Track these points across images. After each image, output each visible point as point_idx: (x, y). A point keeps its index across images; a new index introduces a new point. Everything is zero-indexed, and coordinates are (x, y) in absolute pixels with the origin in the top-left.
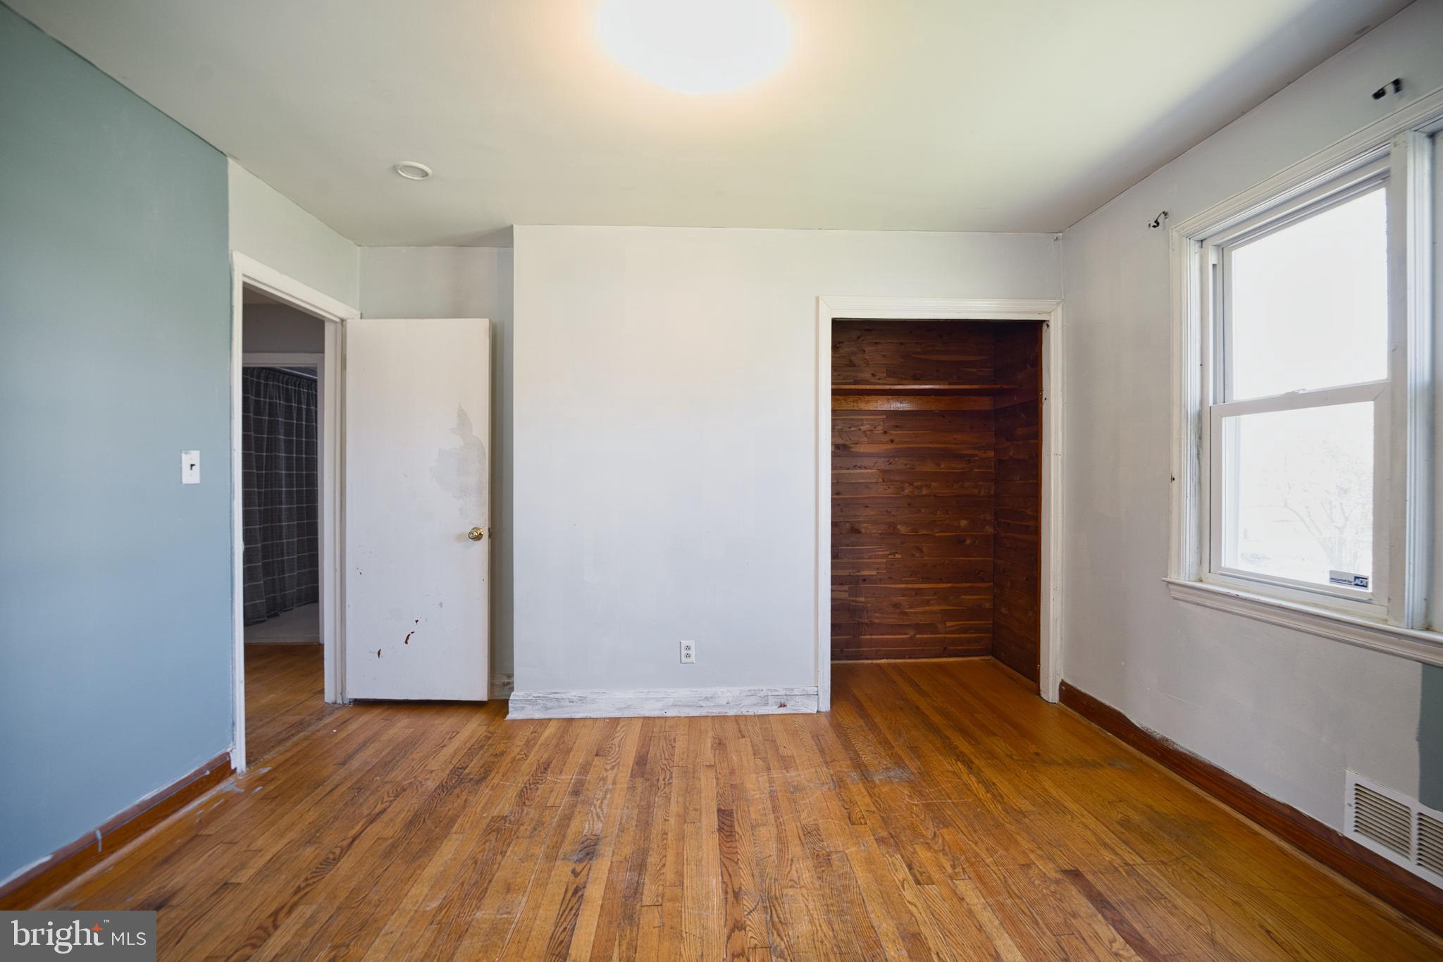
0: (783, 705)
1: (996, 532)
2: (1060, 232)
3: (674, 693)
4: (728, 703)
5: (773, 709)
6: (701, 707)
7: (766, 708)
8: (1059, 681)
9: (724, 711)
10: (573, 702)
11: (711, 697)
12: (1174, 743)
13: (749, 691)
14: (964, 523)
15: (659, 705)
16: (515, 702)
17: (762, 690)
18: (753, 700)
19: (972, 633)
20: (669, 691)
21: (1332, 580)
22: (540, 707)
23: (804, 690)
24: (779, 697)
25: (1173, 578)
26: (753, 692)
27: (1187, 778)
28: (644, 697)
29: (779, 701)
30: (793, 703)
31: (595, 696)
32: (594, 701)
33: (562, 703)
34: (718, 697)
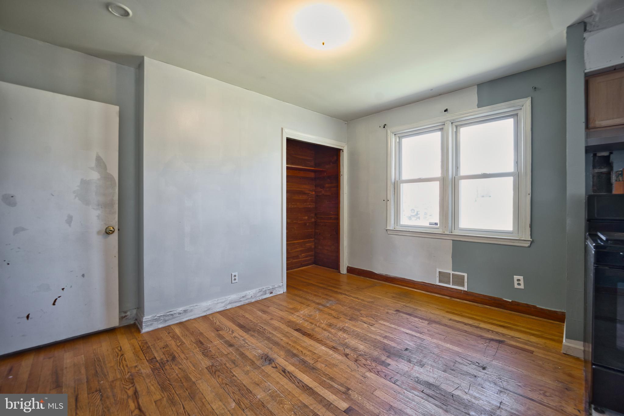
0: (271, 293)
1: (316, 221)
2: (347, 121)
3: (229, 298)
4: (251, 297)
5: (268, 295)
6: (241, 301)
7: (266, 295)
8: (347, 266)
9: (250, 301)
10: (180, 314)
11: (245, 296)
12: (389, 275)
13: (259, 290)
14: (306, 217)
15: (223, 305)
16: (146, 322)
17: (264, 288)
18: (261, 293)
19: (309, 257)
20: (227, 297)
21: (430, 224)
22: (162, 321)
23: (278, 285)
24: (270, 290)
25: (388, 228)
26: (260, 290)
27: (394, 284)
28: (216, 302)
29: (270, 291)
30: (275, 291)
31: (192, 308)
32: (191, 311)
33: (175, 316)
34: (248, 295)
